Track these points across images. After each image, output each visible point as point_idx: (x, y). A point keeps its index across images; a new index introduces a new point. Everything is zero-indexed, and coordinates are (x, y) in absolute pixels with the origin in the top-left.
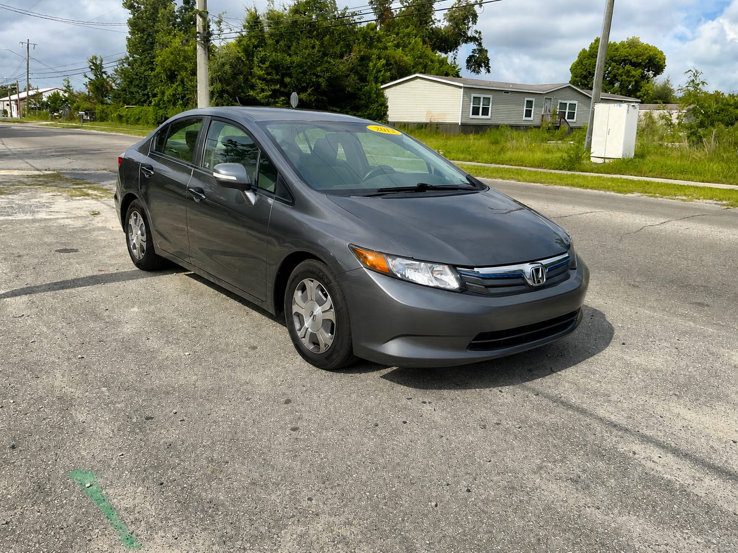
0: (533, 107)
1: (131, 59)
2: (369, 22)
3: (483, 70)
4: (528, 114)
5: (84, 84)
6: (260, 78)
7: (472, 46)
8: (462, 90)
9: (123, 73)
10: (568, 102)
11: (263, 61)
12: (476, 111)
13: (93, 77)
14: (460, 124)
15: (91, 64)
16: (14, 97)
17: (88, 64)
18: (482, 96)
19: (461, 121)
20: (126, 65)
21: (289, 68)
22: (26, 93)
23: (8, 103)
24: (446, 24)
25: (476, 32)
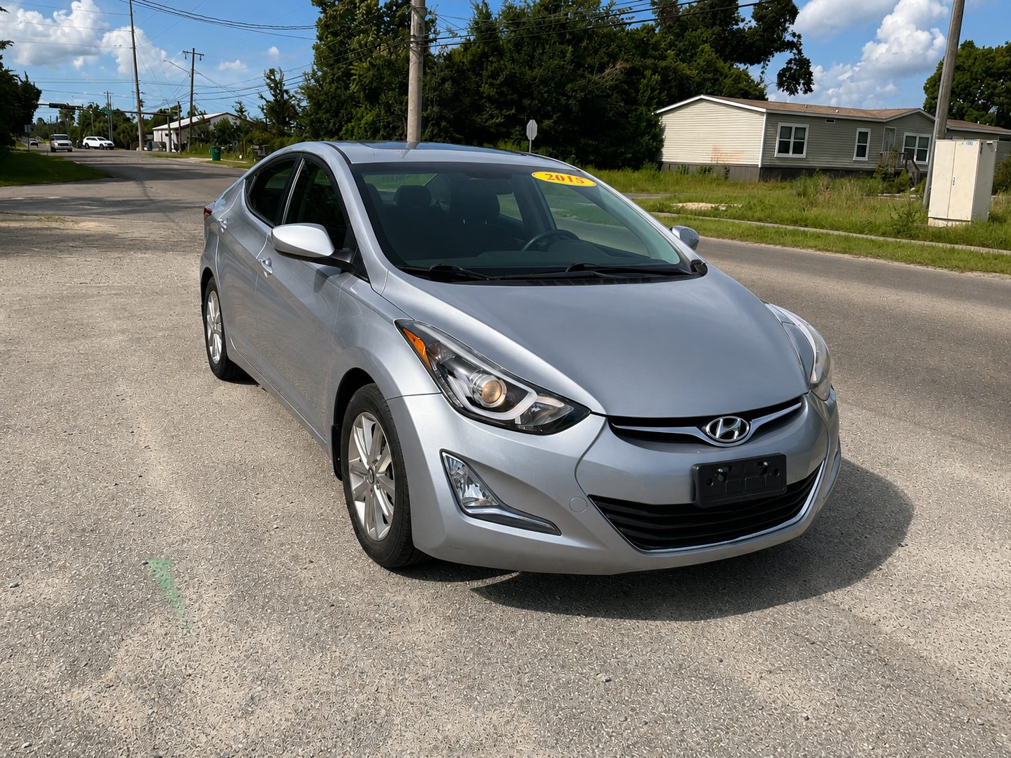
0: (868, 142)
1: (320, 73)
2: (645, 23)
3: (800, 87)
4: (861, 151)
5: (259, 107)
6: (490, 98)
7: (788, 55)
8: (765, 117)
9: (309, 92)
10: (918, 135)
11: (494, 75)
12: (784, 148)
13: (271, 99)
14: (760, 166)
15: (268, 81)
16: (175, 125)
17: (263, 81)
18: (794, 125)
19: (762, 162)
20: (313, 81)
21: (529, 86)
22: (189, 119)
23: (167, 132)
24: (754, 23)
25: (794, 35)
